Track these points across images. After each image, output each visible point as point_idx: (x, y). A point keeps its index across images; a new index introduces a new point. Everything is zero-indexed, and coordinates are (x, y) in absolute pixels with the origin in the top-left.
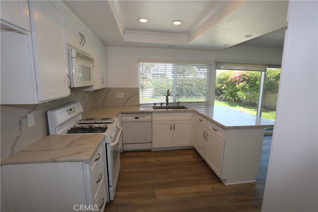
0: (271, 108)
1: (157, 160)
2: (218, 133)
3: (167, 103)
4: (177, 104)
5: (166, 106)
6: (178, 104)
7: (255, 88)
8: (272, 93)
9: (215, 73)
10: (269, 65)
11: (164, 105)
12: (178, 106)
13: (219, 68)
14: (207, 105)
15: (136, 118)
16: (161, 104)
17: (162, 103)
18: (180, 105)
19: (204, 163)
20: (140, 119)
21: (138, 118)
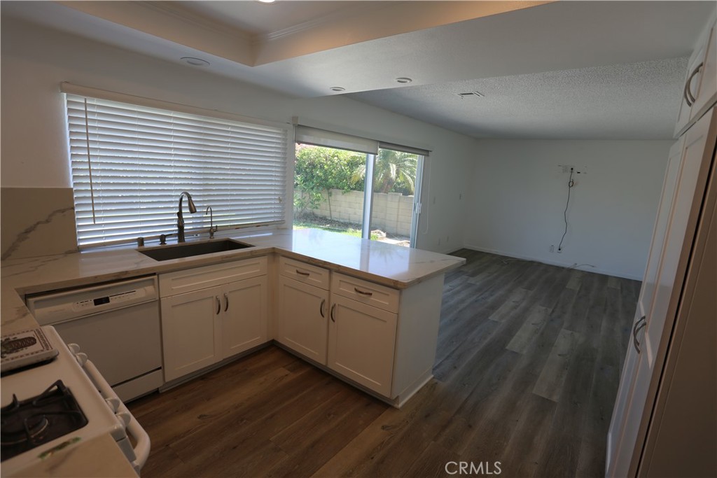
0: (342, 221)
1: (200, 417)
2: (372, 299)
3: (181, 233)
4: (209, 234)
5: (176, 243)
6: (212, 234)
7: (313, 183)
8: (343, 194)
9: (294, 150)
10: (381, 142)
11: (172, 242)
12: (212, 240)
13: (300, 140)
14: (278, 229)
15: (97, 302)
16: (163, 238)
17: (166, 236)
18: (219, 236)
19: (321, 375)
20: (113, 301)
21: (107, 300)
